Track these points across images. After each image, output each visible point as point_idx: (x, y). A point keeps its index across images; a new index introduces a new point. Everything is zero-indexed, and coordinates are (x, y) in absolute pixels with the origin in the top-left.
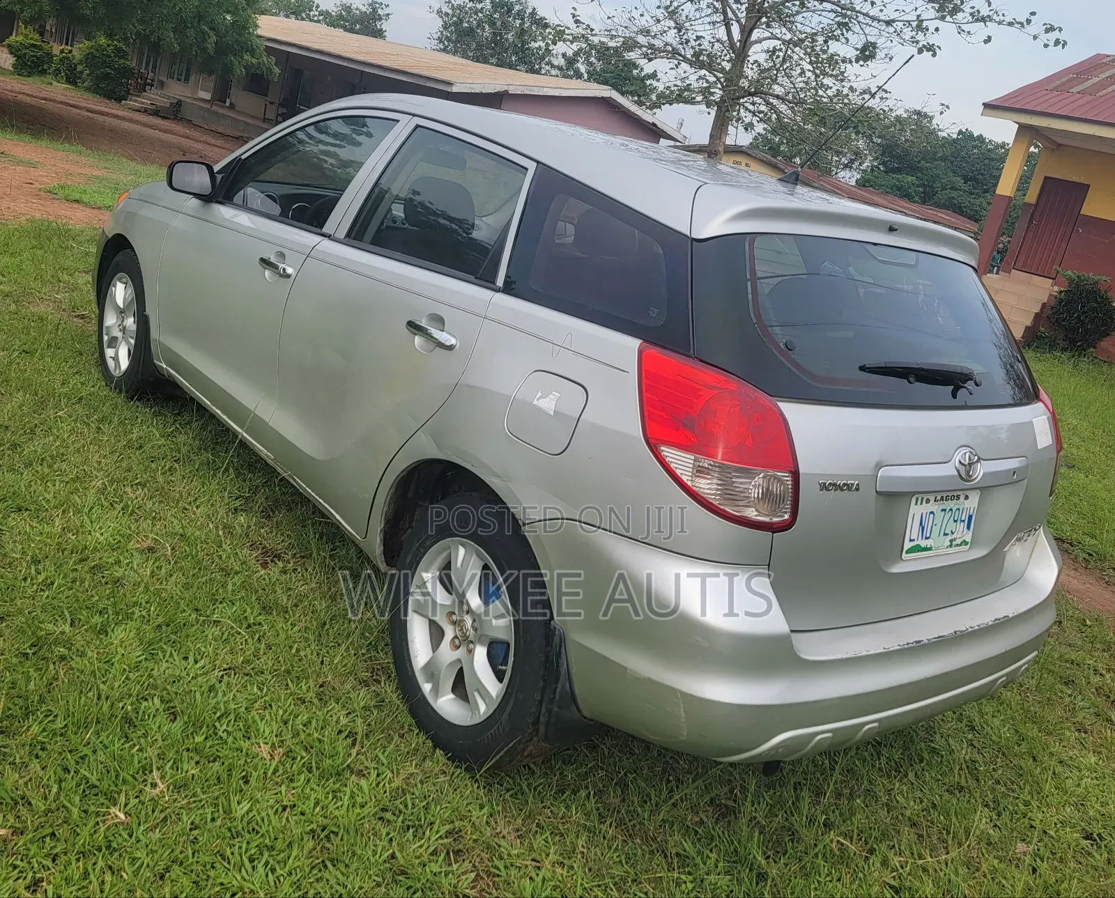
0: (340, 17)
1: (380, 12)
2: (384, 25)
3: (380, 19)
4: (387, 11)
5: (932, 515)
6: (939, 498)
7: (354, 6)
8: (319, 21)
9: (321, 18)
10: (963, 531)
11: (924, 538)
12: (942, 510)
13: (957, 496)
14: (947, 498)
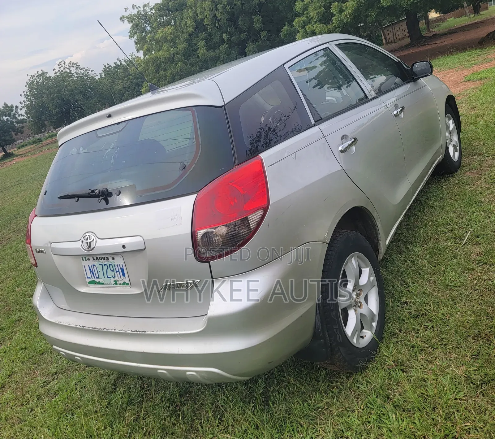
5: (95, 267)
6: (95, 258)
10: (121, 277)
11: (95, 278)
12: (100, 264)
13: (106, 257)
14: (100, 259)
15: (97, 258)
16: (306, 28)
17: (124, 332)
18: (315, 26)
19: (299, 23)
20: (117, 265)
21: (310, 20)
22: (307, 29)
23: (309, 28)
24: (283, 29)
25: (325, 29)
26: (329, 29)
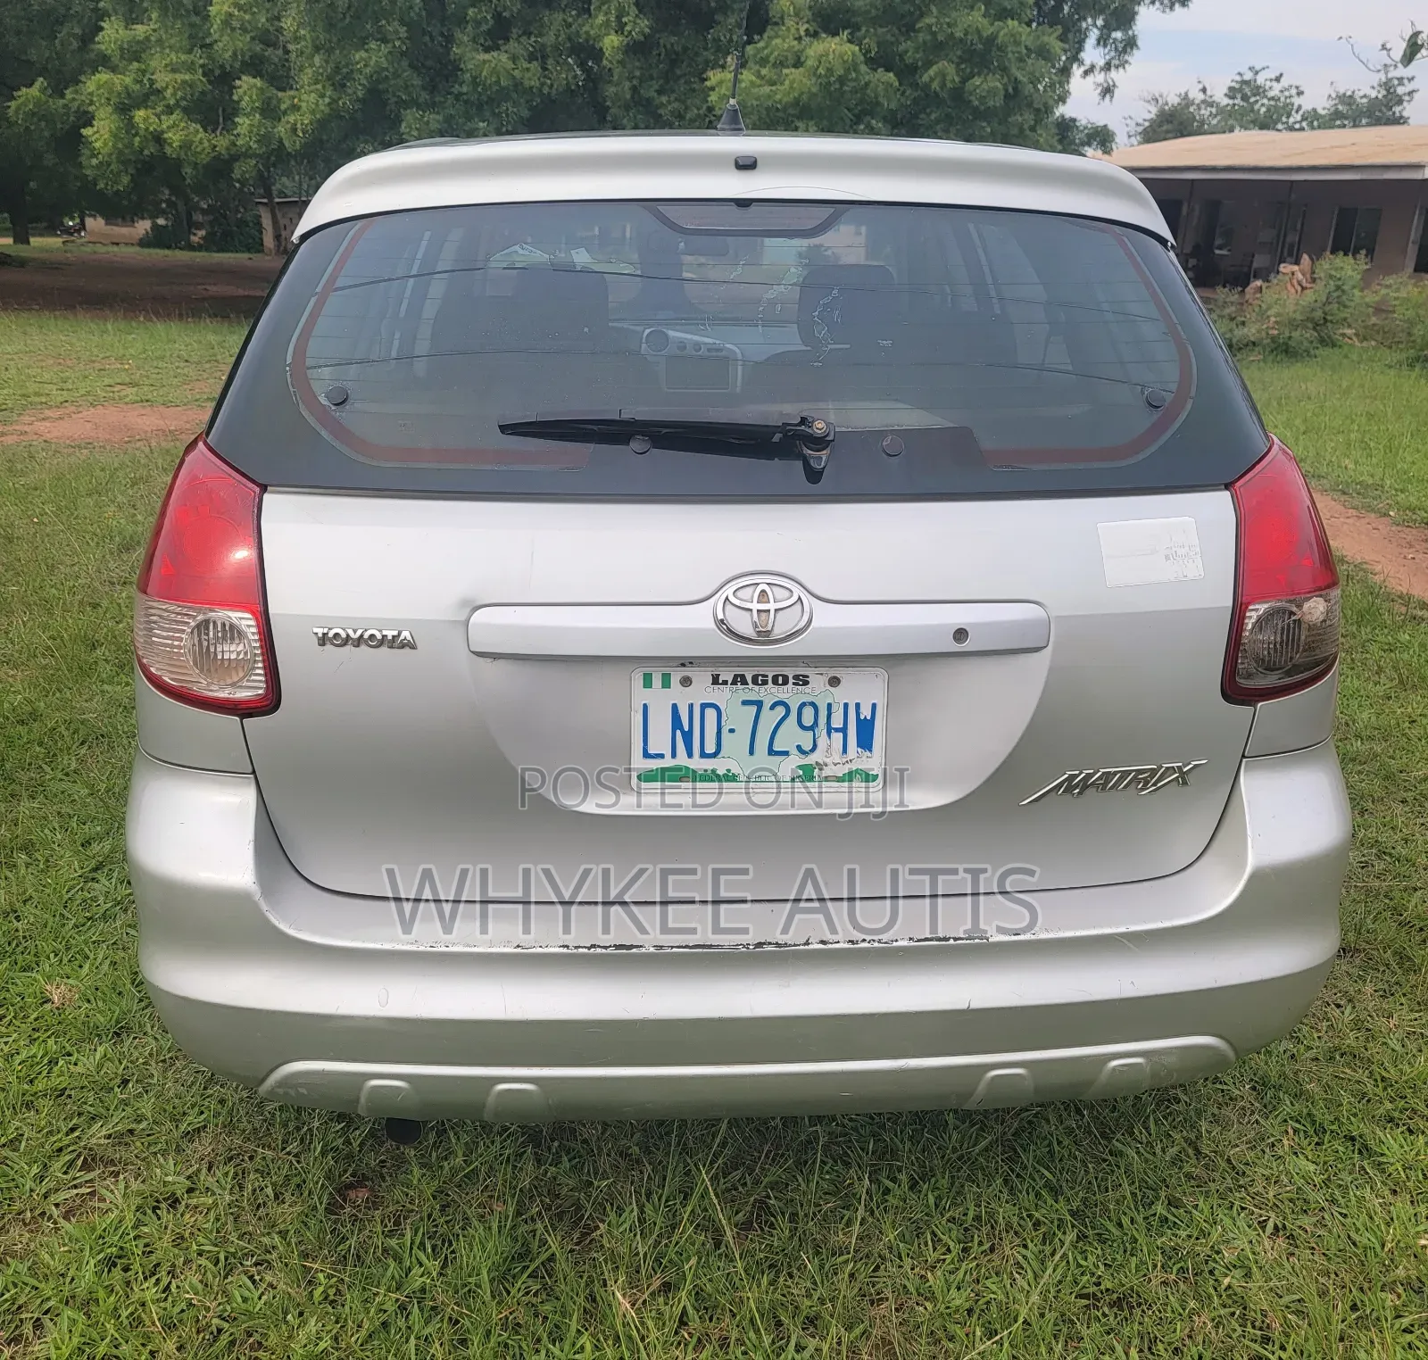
0: (1337, 115)
1: (1400, 90)
2: (1408, 110)
3: (1400, 102)
4: (1409, 87)
5: (710, 711)
6: (730, 677)
7: (1358, 94)
8: (1302, 129)
9: (1304, 124)
10: (845, 751)
11: (690, 755)
12: (745, 703)
13: (796, 677)
14: (759, 680)
15: (740, 679)
16: (132, 117)
17: (876, 945)
18: (167, 121)
19: (111, 91)
20: (846, 706)
21: (146, 96)
22: (136, 119)
23: (145, 120)
24: (20, 93)
25: (201, 143)
26: (215, 147)
